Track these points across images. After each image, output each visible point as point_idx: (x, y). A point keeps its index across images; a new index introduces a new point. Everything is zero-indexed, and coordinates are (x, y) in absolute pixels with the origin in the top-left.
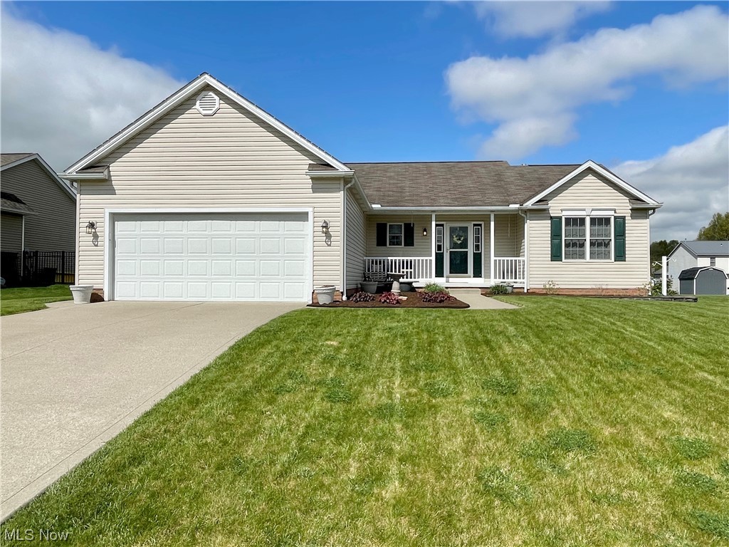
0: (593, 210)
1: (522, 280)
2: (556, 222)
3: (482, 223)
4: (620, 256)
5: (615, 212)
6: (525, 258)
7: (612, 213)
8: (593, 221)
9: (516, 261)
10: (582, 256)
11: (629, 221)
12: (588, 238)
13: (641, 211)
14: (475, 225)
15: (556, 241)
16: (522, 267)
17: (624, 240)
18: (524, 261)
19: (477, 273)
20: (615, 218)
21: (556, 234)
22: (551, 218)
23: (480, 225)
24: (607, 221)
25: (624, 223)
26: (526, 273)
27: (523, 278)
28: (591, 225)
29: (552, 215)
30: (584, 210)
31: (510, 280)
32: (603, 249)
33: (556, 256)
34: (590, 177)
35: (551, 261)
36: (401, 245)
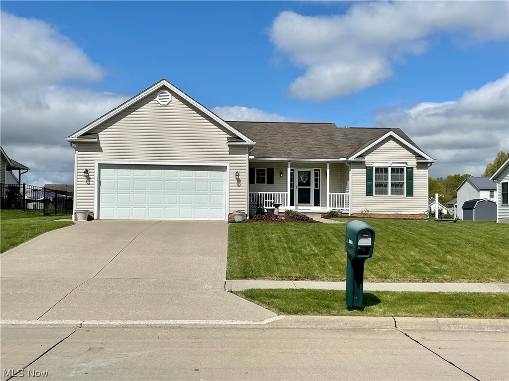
0: (393, 163)
1: (347, 208)
2: (369, 170)
3: (320, 169)
4: (410, 193)
5: (407, 165)
6: (349, 194)
7: (405, 165)
8: (393, 169)
9: (343, 195)
10: (386, 193)
11: (415, 170)
12: (390, 181)
13: (423, 164)
14: (315, 170)
15: (370, 183)
16: (347, 199)
17: (412, 182)
18: (349, 196)
19: (317, 204)
20: (407, 168)
21: (369, 178)
22: (367, 167)
23: (319, 170)
24: (402, 170)
25: (413, 172)
26: (350, 203)
27: (348, 207)
28: (392, 172)
29: (367, 166)
30: (387, 163)
31: (339, 208)
32: (399, 188)
33: (369, 193)
34: (391, 141)
35: (366, 195)
36: (265, 183)
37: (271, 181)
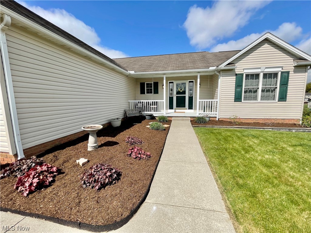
0: (266, 68)
1: (215, 113)
2: (239, 77)
3: (194, 80)
4: (283, 97)
5: (282, 69)
6: (218, 100)
7: (280, 69)
8: (265, 76)
9: (212, 102)
10: (255, 98)
11: (292, 75)
12: (260, 87)
13: (302, 67)
14: (190, 82)
15: (238, 89)
16: (215, 104)
17: (287, 87)
18: (217, 102)
19: (191, 107)
20: (282, 73)
21: (239, 85)
22: (236, 74)
23: (193, 82)
24: (276, 75)
25: (288, 76)
26: (218, 109)
27: (216, 111)
28: (263, 78)
29: (237, 73)
30: (260, 68)
31: (208, 113)
32: (270, 93)
33: (238, 98)
34: (266, 45)
35: (235, 102)
36: (152, 93)
37: (156, 92)
